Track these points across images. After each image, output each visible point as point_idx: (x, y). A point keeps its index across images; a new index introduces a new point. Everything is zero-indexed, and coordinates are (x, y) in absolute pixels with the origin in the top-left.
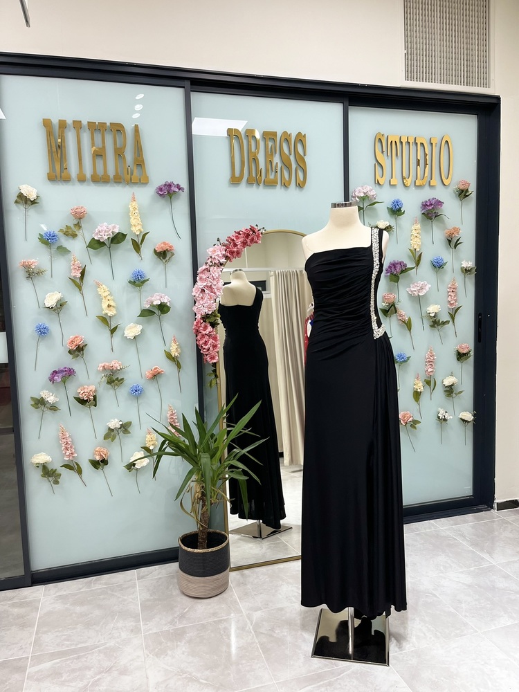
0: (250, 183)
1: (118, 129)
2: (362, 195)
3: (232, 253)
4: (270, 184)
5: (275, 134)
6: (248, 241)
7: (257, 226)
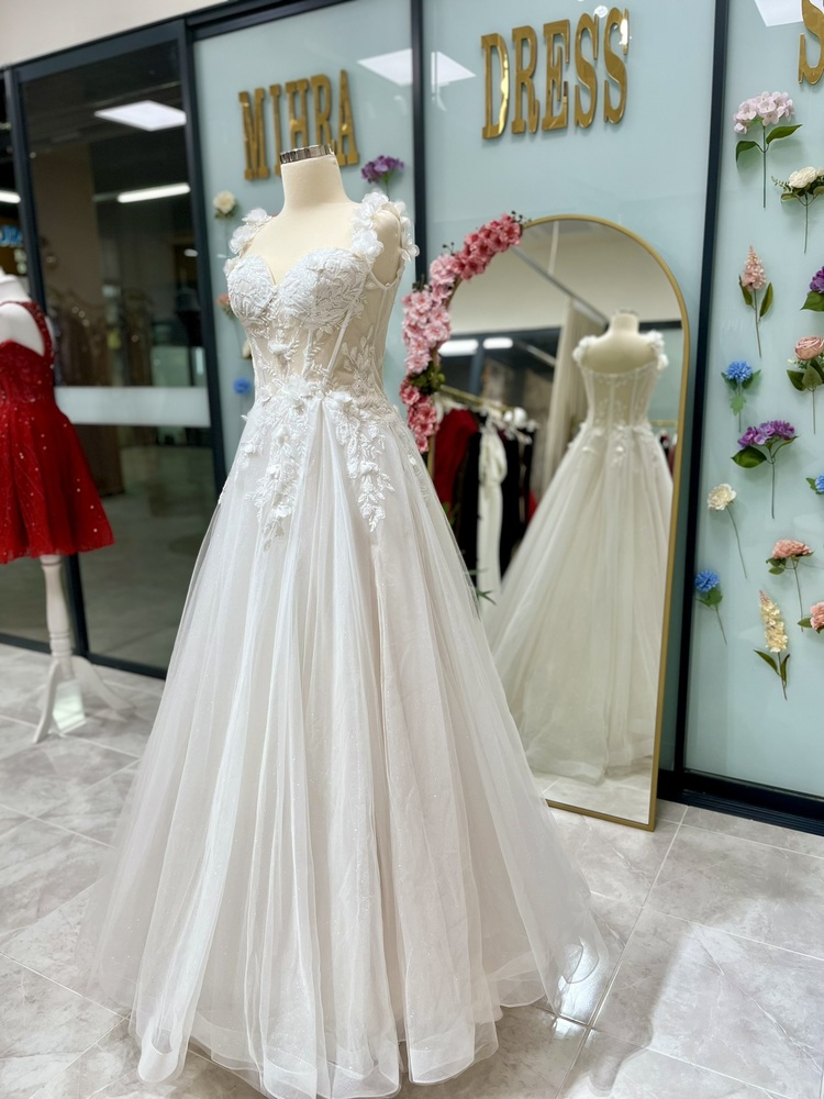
0: (519, 132)
1: (321, 84)
2: (751, 116)
4: (556, 128)
5: (565, 24)
6: (490, 242)
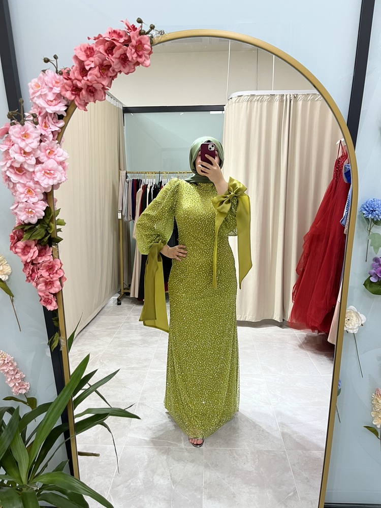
3: (76, 90)
6: (113, 59)
7: (140, 21)
